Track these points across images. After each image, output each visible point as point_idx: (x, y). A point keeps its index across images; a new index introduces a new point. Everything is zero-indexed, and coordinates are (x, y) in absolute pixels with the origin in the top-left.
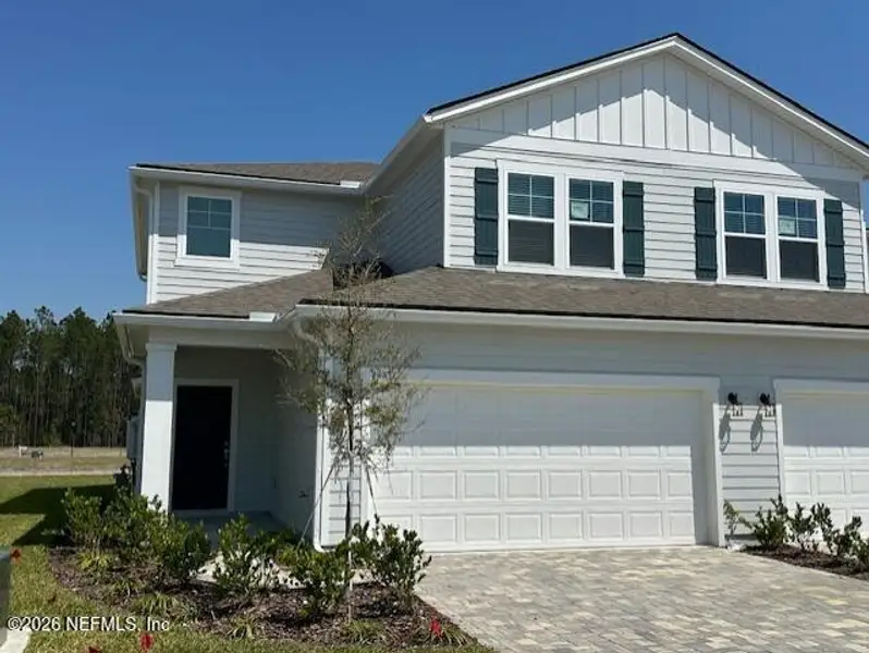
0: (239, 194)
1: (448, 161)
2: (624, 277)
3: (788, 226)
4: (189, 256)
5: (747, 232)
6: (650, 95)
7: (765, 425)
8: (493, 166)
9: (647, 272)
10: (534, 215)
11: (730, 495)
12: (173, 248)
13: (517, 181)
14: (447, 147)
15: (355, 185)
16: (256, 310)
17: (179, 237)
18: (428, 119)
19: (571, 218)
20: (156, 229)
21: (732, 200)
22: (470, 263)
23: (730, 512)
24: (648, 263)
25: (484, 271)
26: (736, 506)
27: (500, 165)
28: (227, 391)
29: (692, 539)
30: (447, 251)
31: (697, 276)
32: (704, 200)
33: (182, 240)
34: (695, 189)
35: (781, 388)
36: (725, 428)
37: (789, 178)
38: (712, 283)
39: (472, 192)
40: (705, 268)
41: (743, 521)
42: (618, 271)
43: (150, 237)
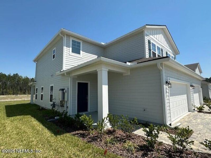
0: (82, 41)
4: (72, 53)
10: (154, 51)
12: (69, 50)
14: (145, 34)
20: (65, 45)
27: (151, 40)
28: (87, 84)
29: (188, 111)
30: (146, 55)
33: (71, 49)
34: (166, 52)
39: (148, 44)
43: (64, 47)
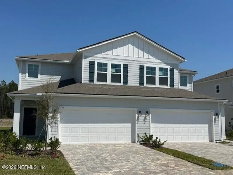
1: (83, 60)
2: (123, 85)
3: (161, 74)
4: (29, 78)
5: (152, 75)
6: (130, 45)
7: (147, 118)
8: (93, 61)
9: (128, 84)
10: (103, 71)
11: (139, 132)
12: (25, 76)
13: (99, 64)
14: (83, 57)
15: (68, 61)
16: (38, 93)
17: (26, 74)
18: (78, 51)
19: (111, 72)
21: (148, 68)
22: (88, 82)
23: (138, 136)
24: (128, 82)
25: (91, 84)
26: (140, 135)
27: (95, 60)
29: (130, 142)
30: (83, 79)
31: (140, 84)
32: (142, 68)
34: (140, 66)
35: (151, 110)
36: (138, 119)
37: (161, 63)
38: (143, 86)
39: (89, 67)
40: (142, 83)
41: (141, 138)
42: (122, 84)
